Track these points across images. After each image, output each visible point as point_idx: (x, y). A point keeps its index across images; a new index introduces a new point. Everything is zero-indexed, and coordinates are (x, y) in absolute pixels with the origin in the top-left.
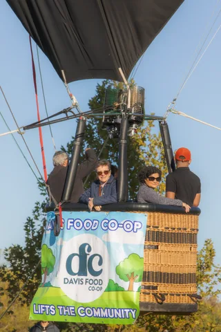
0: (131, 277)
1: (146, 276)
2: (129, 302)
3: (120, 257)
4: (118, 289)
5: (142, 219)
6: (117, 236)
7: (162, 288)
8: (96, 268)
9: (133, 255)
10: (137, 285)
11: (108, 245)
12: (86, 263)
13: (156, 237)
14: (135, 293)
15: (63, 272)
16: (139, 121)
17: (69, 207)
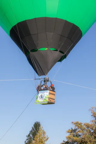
0: (47, 98)
1: (49, 98)
2: (47, 101)
3: (46, 95)
4: (45, 99)
5: (48, 91)
6: (45, 93)
7: (51, 100)
8: (43, 97)
9: (47, 96)
10: (48, 99)
11: (44, 94)
12: (42, 97)
13: (50, 94)
14: (47, 100)
15: (39, 98)
16: (48, 81)
17: (39, 91)
